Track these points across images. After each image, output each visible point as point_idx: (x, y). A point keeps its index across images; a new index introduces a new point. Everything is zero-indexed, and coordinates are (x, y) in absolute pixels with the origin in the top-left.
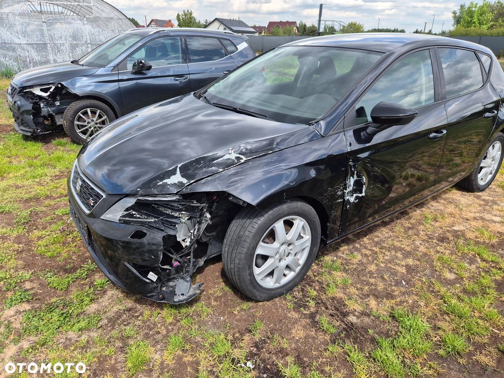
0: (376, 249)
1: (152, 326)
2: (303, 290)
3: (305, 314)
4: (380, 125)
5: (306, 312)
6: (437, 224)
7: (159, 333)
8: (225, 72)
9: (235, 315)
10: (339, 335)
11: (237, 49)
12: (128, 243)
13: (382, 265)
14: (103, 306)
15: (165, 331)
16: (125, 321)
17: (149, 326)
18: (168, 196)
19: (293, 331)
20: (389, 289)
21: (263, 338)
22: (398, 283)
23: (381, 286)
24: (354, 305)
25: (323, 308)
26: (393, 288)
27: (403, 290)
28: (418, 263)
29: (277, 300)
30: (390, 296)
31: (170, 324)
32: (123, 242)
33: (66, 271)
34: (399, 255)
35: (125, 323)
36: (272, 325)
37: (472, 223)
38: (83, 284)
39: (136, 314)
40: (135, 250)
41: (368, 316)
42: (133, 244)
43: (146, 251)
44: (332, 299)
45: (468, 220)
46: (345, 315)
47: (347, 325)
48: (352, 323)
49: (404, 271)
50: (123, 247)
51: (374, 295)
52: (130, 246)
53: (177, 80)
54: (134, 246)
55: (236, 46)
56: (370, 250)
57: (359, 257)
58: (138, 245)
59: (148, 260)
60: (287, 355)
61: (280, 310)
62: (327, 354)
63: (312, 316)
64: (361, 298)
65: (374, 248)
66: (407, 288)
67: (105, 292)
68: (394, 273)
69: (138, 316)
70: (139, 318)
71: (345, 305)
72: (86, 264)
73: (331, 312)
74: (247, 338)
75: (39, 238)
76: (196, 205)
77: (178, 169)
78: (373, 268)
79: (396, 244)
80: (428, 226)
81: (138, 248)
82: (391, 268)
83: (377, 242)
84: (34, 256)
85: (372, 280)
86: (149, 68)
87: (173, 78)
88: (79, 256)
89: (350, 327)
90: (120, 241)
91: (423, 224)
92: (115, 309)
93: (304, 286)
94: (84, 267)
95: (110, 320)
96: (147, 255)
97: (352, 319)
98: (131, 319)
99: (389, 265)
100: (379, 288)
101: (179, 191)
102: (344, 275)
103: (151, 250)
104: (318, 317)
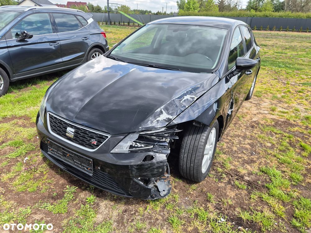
0: (230, 138)
1: (149, 216)
2: (214, 169)
3: (226, 182)
4: (240, 70)
5: (225, 181)
6: (245, 119)
7: (157, 219)
8: (83, 39)
9: (193, 194)
10: (249, 189)
11: (88, 23)
12: (141, 165)
13: (238, 146)
14: (105, 215)
15: (160, 217)
16: (129, 220)
17: (148, 218)
18: (158, 128)
19: (228, 194)
20: (250, 158)
21: (217, 203)
22: (252, 154)
23: (246, 158)
24: (243, 171)
25: (230, 177)
26: (252, 157)
27: (257, 157)
28: (252, 141)
29: (206, 178)
30: (253, 161)
31: (160, 211)
32: (138, 165)
33: (54, 198)
34: (240, 138)
35: (130, 220)
36: (216, 194)
37: (258, 116)
38: (77, 204)
39: (132, 213)
40: (147, 169)
41: (252, 174)
42: (146, 166)
43: (155, 168)
44: (231, 171)
45: (255, 115)
46: (242, 177)
47: (247, 182)
48: (248, 181)
49: (249, 147)
50: (137, 169)
51: (246, 163)
52: (143, 167)
53: (51, 45)
54: (146, 167)
55: (86, 21)
56: (227, 139)
57: (225, 144)
58: (149, 165)
59: (157, 174)
60: (235, 207)
61: (213, 184)
62: (252, 200)
63: (229, 183)
64: (242, 166)
65: (228, 138)
66: (257, 155)
67: (98, 204)
68: (247, 149)
69: (135, 214)
70: (137, 214)
71: (238, 172)
72: (66, 189)
73: (235, 178)
74: (209, 205)
75: (11, 179)
76: (178, 131)
77: (162, 110)
78: (235, 149)
79: (235, 133)
80: (242, 121)
81: (149, 167)
82: (243, 147)
83: (227, 134)
84: (18, 194)
85: (240, 155)
86: (31, 37)
87: (48, 44)
88: (55, 185)
89: (249, 183)
90: (135, 165)
91: (240, 121)
92: (115, 213)
93: (212, 167)
94: (66, 192)
95: (118, 222)
96: (156, 170)
97: (247, 178)
98: (131, 217)
99: (241, 145)
100: (246, 159)
101: (168, 124)
102: (225, 155)
103: (159, 167)
104: (232, 182)
